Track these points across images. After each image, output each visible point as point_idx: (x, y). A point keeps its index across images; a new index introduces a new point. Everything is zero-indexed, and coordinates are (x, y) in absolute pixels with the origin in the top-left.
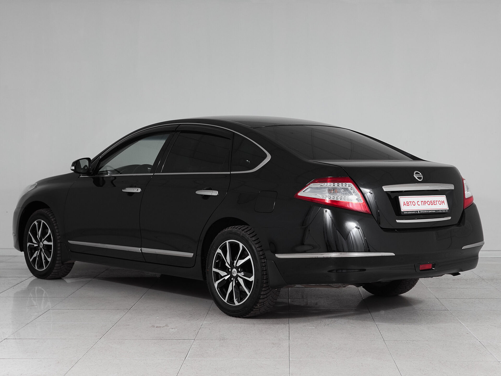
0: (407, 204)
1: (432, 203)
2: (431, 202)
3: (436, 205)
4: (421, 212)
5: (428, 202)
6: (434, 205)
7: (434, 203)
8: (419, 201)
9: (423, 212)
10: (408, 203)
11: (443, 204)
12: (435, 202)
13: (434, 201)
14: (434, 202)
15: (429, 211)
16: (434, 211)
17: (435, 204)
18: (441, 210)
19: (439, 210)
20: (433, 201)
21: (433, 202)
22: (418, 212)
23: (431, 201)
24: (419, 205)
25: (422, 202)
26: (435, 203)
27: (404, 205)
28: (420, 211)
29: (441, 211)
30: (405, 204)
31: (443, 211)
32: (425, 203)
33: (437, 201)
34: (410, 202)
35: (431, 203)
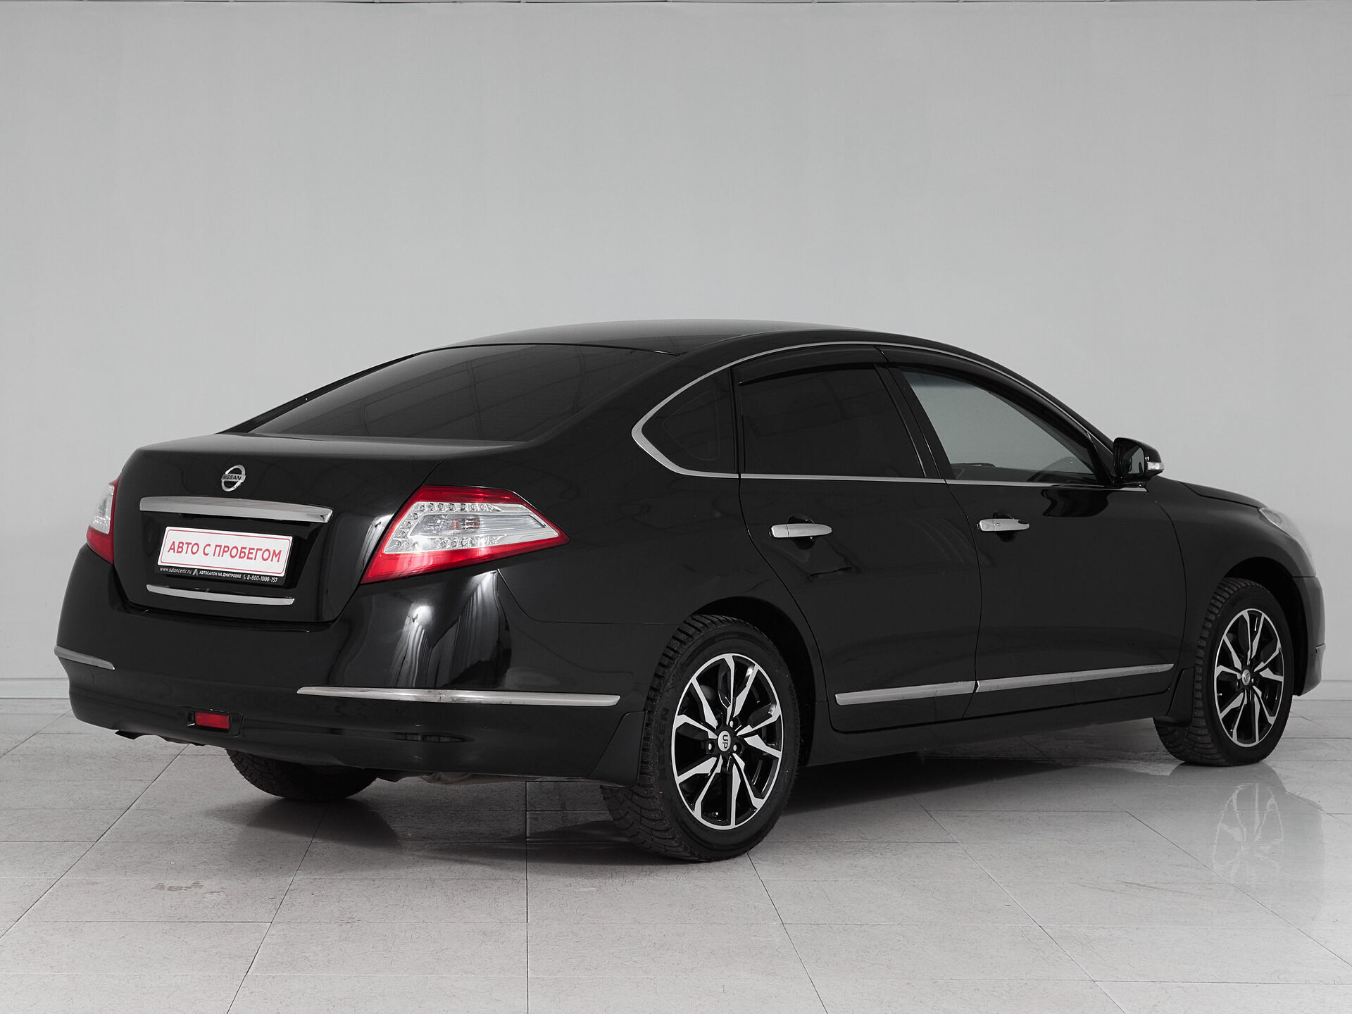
0: (179, 547)
1: (244, 553)
2: (243, 550)
3: (252, 558)
4: (201, 573)
5: (235, 550)
6: (248, 558)
7: (249, 553)
8: (209, 545)
9: (207, 573)
10: (182, 547)
11: (275, 559)
12: (254, 552)
13: (250, 549)
14: (251, 551)
15: (223, 572)
16: (236, 576)
17: (250, 556)
18: (257, 575)
19: (251, 575)
20: (248, 549)
21: (247, 551)
22: (192, 573)
23: (242, 548)
24: (207, 554)
25: (218, 548)
26: (252, 553)
27: (171, 549)
28: (199, 570)
29: (257, 579)
30: (174, 549)
31: (263, 579)
32: (224, 551)
33: (261, 550)
34: (186, 543)
35: (241, 552)
